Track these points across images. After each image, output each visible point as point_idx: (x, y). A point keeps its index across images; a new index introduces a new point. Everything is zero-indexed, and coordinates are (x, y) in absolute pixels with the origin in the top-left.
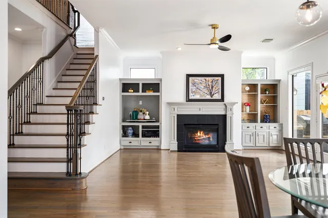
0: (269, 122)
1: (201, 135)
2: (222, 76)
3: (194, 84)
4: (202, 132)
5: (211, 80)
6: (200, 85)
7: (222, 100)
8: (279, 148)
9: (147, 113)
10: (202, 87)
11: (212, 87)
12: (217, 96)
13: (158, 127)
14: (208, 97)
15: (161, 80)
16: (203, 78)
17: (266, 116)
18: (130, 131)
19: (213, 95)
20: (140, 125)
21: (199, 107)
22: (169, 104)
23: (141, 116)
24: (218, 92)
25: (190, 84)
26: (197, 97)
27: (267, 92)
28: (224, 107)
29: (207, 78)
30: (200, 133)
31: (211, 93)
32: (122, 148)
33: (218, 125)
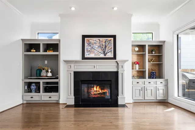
0: (155, 78)
1: (98, 89)
2: (114, 37)
3: (89, 44)
4: (98, 87)
5: (105, 41)
6: (95, 45)
7: (115, 58)
8: (165, 101)
9: (50, 70)
10: (97, 47)
11: (106, 47)
12: (110, 55)
13: (57, 83)
14: (102, 56)
15: (59, 40)
16: (97, 39)
17: (153, 73)
18: (33, 87)
19: (106, 53)
20: (41, 81)
21: (93, 64)
22: (66, 62)
23: (43, 73)
24: (111, 51)
25: (86, 44)
26: (92, 55)
27: (154, 52)
28: (116, 64)
29: (101, 39)
30: (97, 88)
31: (104, 52)
32: (25, 102)
33: (111, 80)
